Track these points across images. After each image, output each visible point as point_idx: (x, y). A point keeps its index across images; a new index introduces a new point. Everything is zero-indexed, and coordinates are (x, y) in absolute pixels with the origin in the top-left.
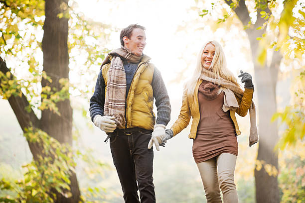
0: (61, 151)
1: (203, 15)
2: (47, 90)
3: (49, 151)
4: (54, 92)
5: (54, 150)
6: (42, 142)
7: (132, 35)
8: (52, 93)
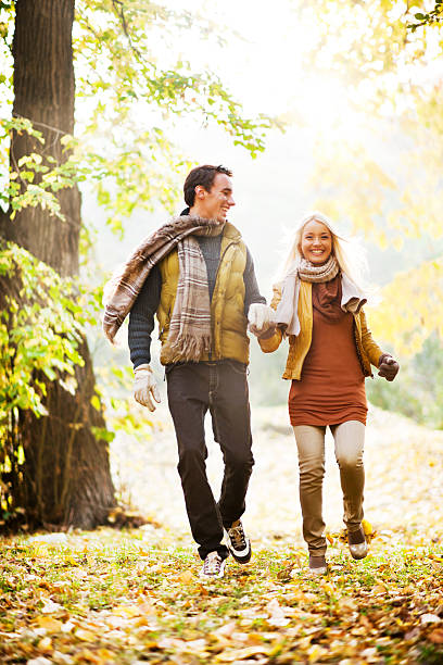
0: (62, 292)
1: (415, 26)
2: (33, 161)
3: (35, 292)
4: (51, 167)
5: (47, 289)
6: (18, 271)
7: (213, 184)
8: (45, 169)
